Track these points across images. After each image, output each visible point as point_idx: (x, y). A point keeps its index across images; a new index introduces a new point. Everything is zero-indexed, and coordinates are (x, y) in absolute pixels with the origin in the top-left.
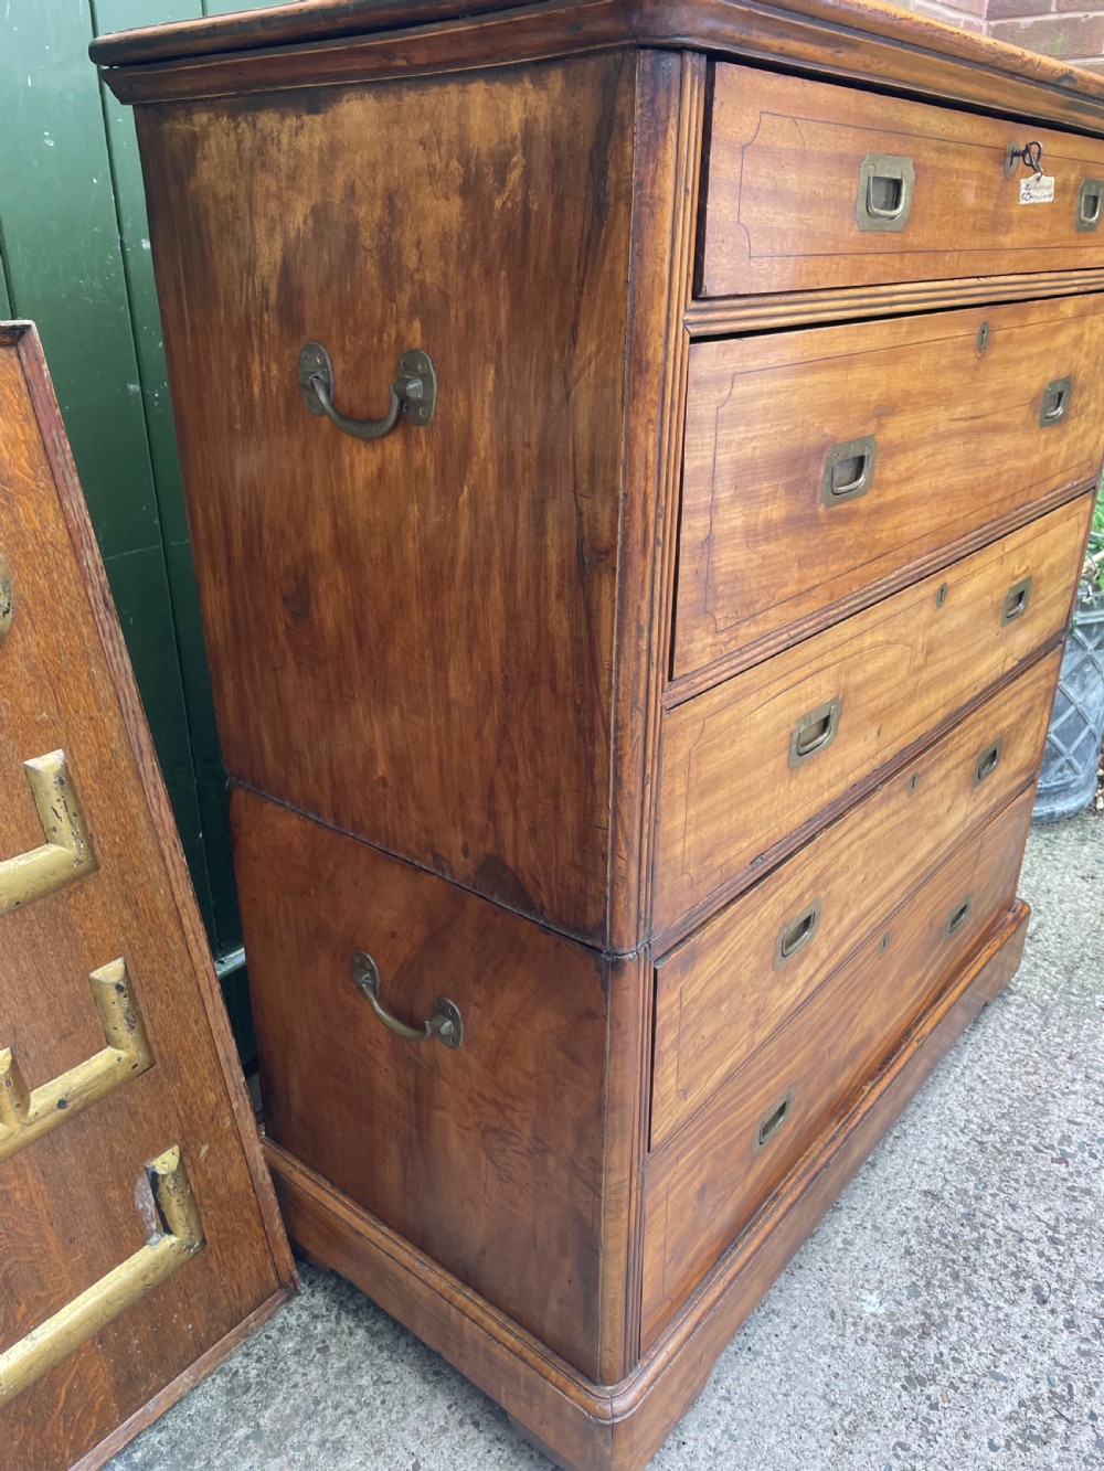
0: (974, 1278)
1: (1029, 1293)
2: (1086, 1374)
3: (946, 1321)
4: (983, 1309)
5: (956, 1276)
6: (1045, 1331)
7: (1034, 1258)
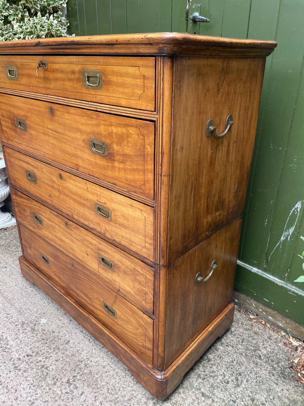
0: (41, 343)
1: (31, 354)
2: (6, 357)
3: (33, 333)
4: (32, 342)
5: (43, 339)
6: (20, 353)
7: (40, 358)
